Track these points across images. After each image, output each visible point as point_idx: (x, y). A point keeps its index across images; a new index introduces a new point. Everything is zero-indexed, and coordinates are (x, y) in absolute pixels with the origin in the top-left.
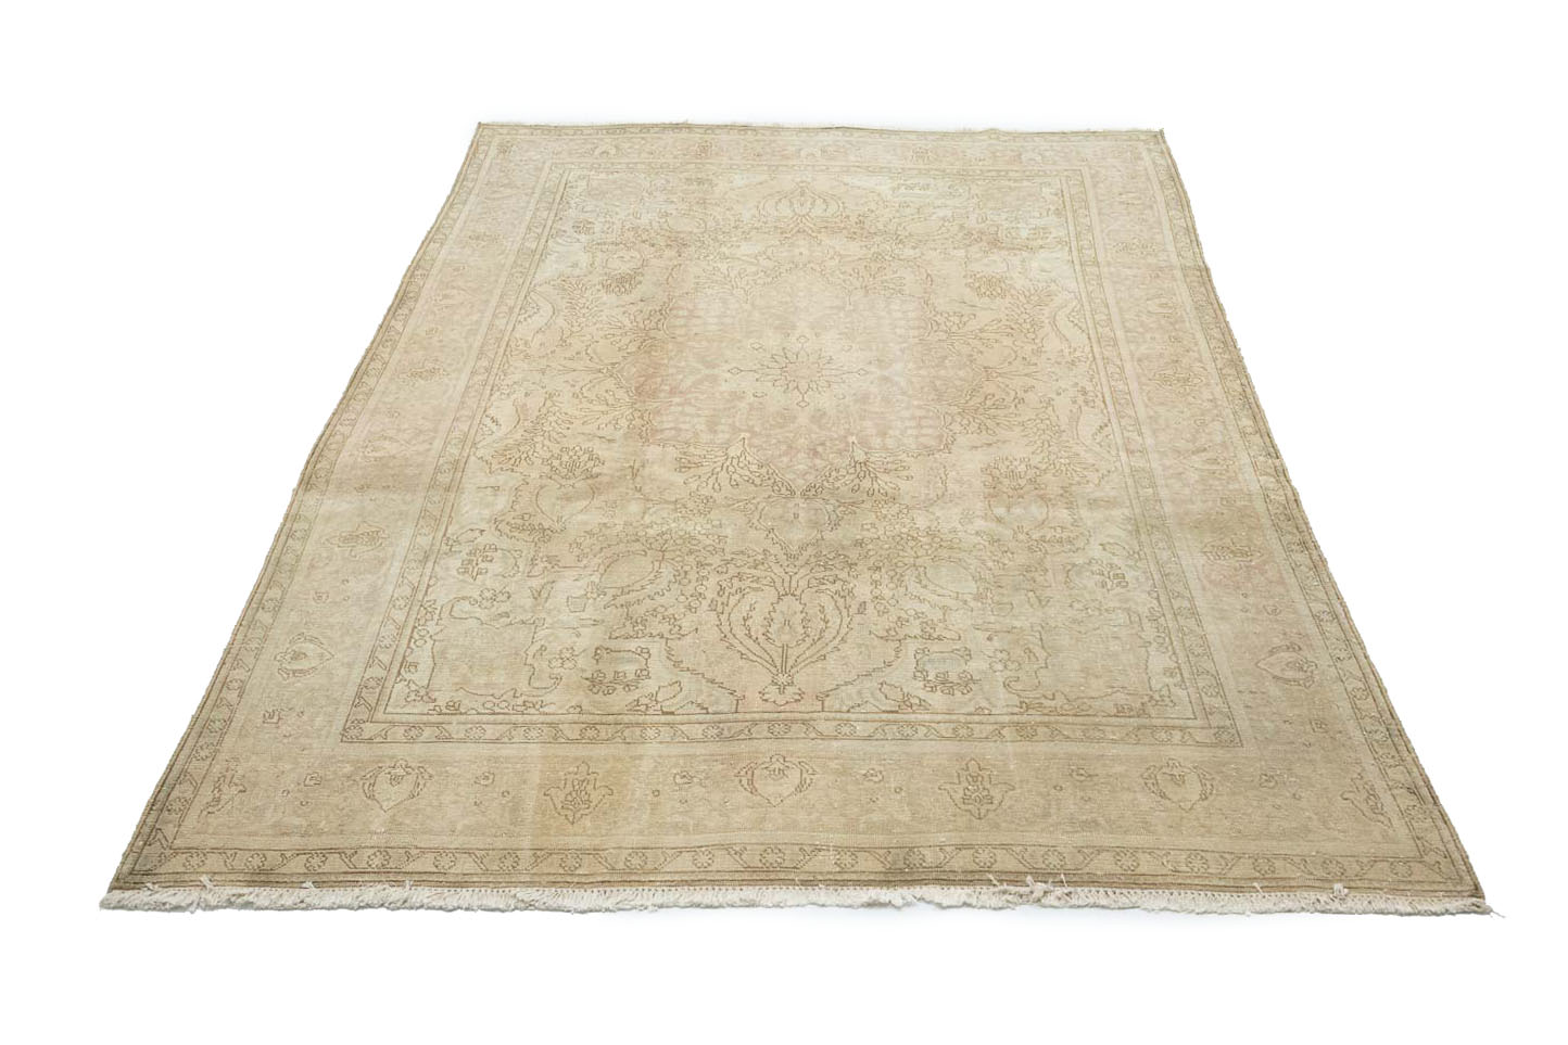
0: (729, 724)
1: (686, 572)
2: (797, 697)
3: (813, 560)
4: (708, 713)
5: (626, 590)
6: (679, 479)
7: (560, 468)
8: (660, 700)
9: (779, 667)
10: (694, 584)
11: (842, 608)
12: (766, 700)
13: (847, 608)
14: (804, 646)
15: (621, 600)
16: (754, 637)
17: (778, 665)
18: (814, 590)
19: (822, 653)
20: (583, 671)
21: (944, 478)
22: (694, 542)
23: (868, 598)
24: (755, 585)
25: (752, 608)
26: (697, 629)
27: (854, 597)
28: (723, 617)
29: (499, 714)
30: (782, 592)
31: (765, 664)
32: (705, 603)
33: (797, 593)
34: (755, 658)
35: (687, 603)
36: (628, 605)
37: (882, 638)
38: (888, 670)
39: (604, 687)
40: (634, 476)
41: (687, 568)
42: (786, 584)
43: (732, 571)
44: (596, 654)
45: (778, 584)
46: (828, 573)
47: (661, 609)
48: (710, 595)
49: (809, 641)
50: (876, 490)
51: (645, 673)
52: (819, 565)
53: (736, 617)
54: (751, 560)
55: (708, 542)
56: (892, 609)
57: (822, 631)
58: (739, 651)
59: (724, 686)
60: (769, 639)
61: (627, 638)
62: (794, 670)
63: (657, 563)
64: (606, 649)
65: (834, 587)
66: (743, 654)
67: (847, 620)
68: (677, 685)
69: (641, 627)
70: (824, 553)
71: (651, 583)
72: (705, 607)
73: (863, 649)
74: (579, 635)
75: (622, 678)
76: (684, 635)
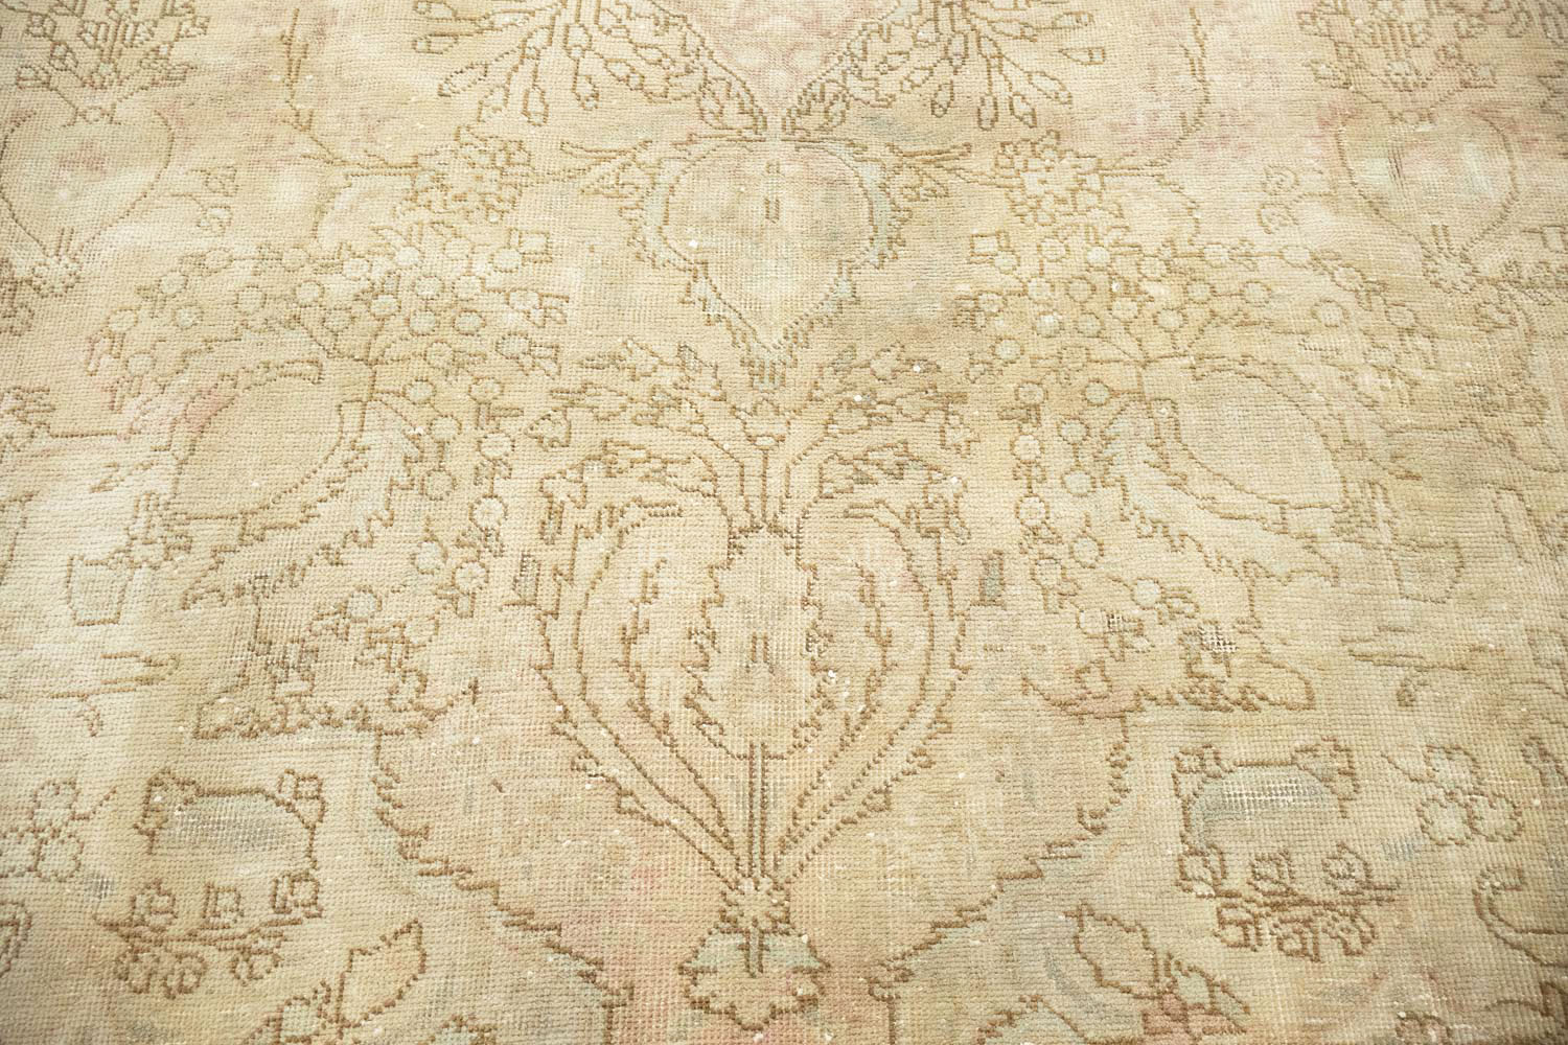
1: (442, 445)
2: (805, 988)
3: (830, 383)
5: (254, 525)
6: (423, 78)
7: (76, 45)
8: (351, 1012)
9: (741, 851)
10: (468, 493)
11: (930, 583)
12: (703, 1004)
13: (946, 579)
14: (815, 756)
15: (238, 567)
16: (657, 717)
17: (739, 836)
18: (842, 503)
19: (877, 779)
20: (101, 886)
21: (1196, 51)
22: (469, 322)
23: (1007, 534)
24: (653, 492)
25: (648, 594)
26: (474, 688)
27: (964, 536)
28: (560, 631)
30: (743, 520)
31: (696, 833)
32: (503, 570)
33: (788, 520)
34: (660, 809)
35: (443, 577)
36: (257, 588)
37: (1064, 705)
38: (1094, 850)
39: (167, 961)
40: (294, 70)
41: (445, 428)
42: (753, 487)
43: (587, 436)
44: (148, 809)
45: (728, 486)
46: (877, 435)
47: (362, 606)
48: (518, 535)
49: (832, 723)
50: (1003, 107)
51: (304, 892)
52: (852, 406)
53: (601, 633)
54: (640, 389)
55: (512, 319)
56: (1086, 579)
57: (873, 684)
58: (612, 780)
59: (565, 941)
60: (704, 721)
61: (251, 734)
62: (790, 860)
63: (352, 413)
64: (183, 784)
65: (900, 495)
66: (622, 793)
67: (948, 630)
68: (408, 940)
69: (296, 684)
70: (863, 355)
71: (335, 493)
72: (501, 590)
73: (1006, 759)
74: (95, 727)
75: (227, 918)
76: (433, 715)
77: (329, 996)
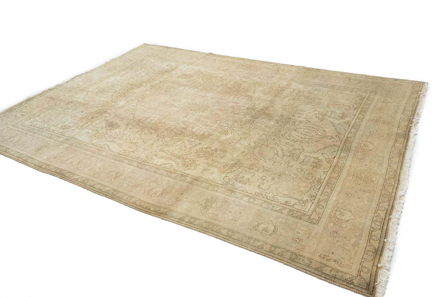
0: (343, 149)
1: (275, 143)
2: (338, 137)
3: (284, 123)
4: (338, 151)
6: (230, 136)
9: (325, 137)
10: (281, 143)
11: (306, 124)
14: (318, 132)
17: (323, 137)
18: (296, 126)
19: (322, 130)
22: (263, 139)
23: (304, 119)
24: (288, 134)
25: (298, 136)
27: (303, 121)
29: (320, 188)
30: (294, 130)
31: (322, 139)
33: (296, 128)
34: (319, 140)
37: (321, 121)
38: (334, 123)
41: (273, 142)
42: (291, 129)
43: (280, 136)
46: (291, 122)
48: (287, 141)
49: (316, 131)
50: (261, 109)
52: (287, 123)
54: (277, 132)
55: (264, 137)
56: (311, 117)
57: (314, 128)
59: (328, 146)
60: (312, 136)
61: (299, 158)
62: (327, 135)
63: (267, 147)
64: (301, 162)
65: (297, 123)
66: (316, 141)
67: (311, 124)
68: (323, 154)
69: (295, 155)
70: (282, 121)
71: (276, 149)
72: (293, 143)
73: (324, 124)
74: (292, 166)
75: (316, 162)
76: (303, 149)
77: (326, 159)
